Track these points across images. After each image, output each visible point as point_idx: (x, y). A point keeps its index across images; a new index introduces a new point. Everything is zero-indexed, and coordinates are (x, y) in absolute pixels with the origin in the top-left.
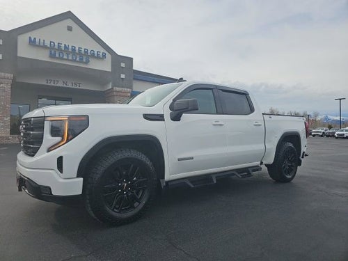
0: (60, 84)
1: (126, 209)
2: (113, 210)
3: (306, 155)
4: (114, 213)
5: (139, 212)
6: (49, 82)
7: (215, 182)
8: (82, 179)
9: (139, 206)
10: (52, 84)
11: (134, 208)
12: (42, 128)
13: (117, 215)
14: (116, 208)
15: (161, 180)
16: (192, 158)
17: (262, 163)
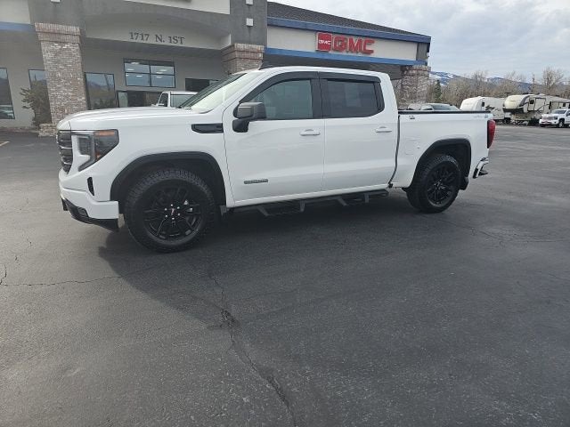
0: (152, 41)
1: (175, 237)
2: (158, 237)
3: (481, 174)
4: (159, 240)
5: (192, 241)
6: (134, 37)
7: (302, 210)
8: (117, 202)
9: (190, 235)
10: (139, 40)
11: (185, 236)
12: (70, 144)
13: (164, 242)
14: (163, 235)
15: (222, 207)
16: (267, 181)
17: (391, 186)
